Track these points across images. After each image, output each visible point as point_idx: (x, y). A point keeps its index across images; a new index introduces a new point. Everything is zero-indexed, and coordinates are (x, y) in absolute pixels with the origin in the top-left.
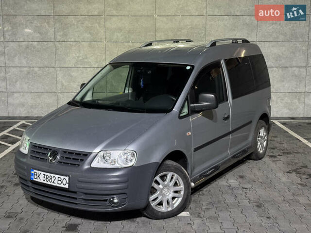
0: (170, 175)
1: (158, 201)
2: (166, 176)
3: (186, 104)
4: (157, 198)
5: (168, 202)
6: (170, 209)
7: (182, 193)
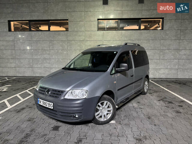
0: (105, 102)
1: (99, 116)
2: (103, 103)
3: (114, 68)
4: (99, 114)
5: (104, 116)
6: (105, 120)
7: (112, 111)
